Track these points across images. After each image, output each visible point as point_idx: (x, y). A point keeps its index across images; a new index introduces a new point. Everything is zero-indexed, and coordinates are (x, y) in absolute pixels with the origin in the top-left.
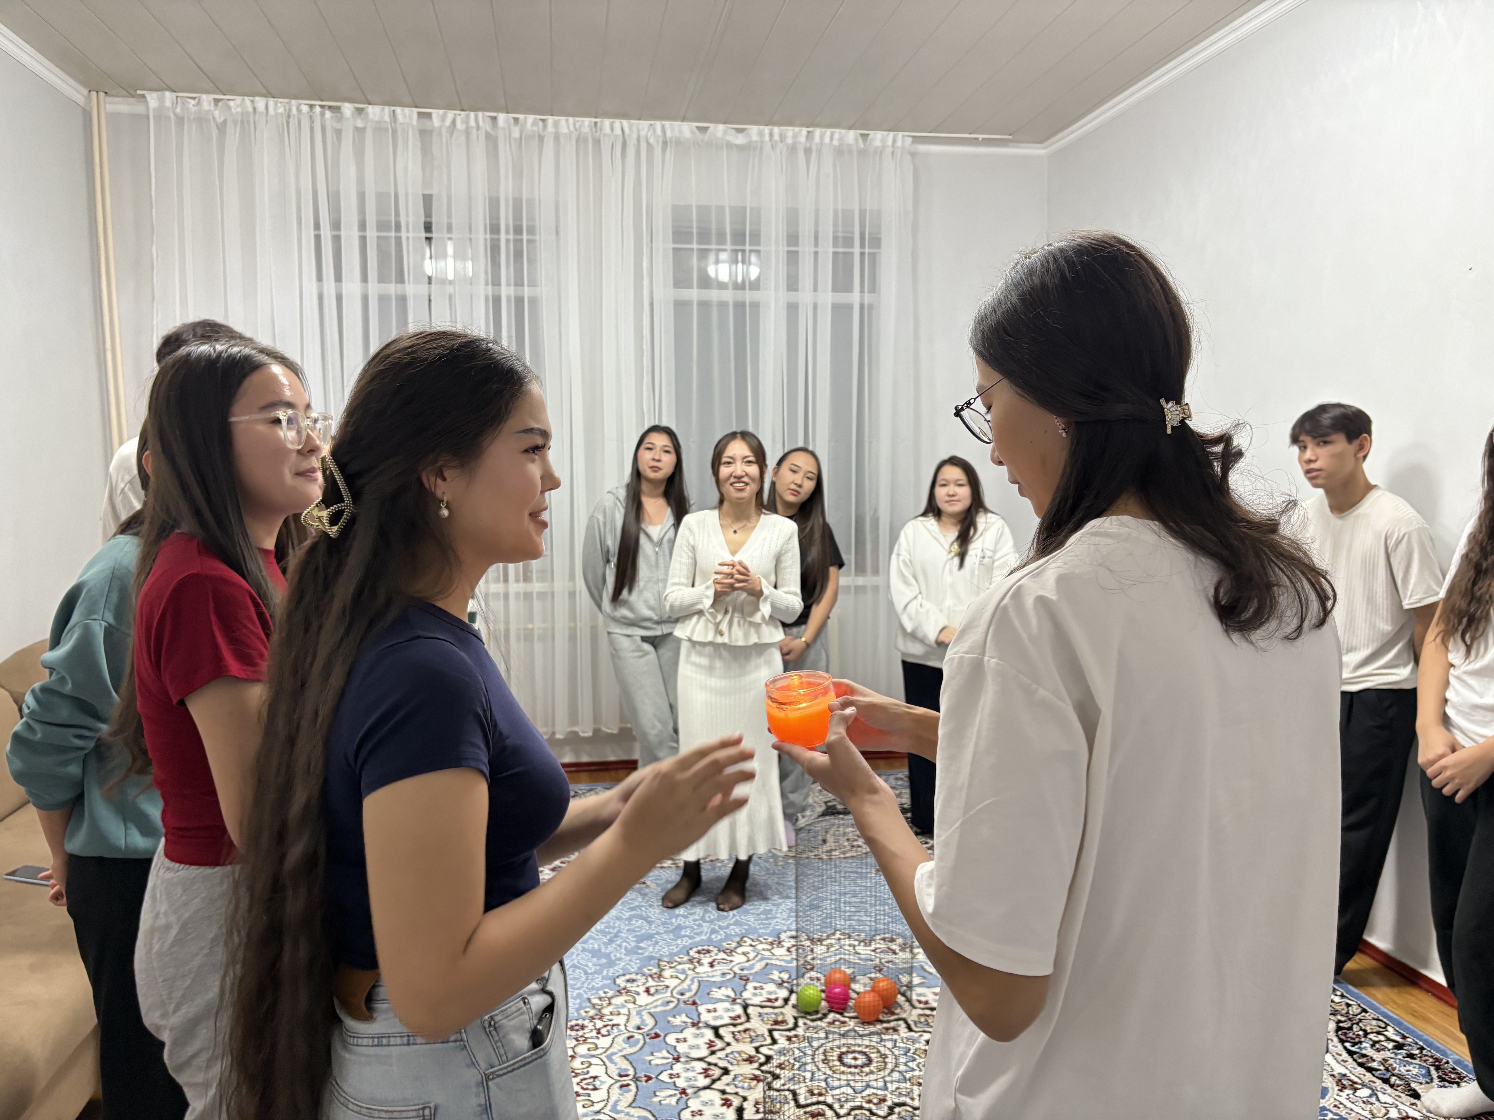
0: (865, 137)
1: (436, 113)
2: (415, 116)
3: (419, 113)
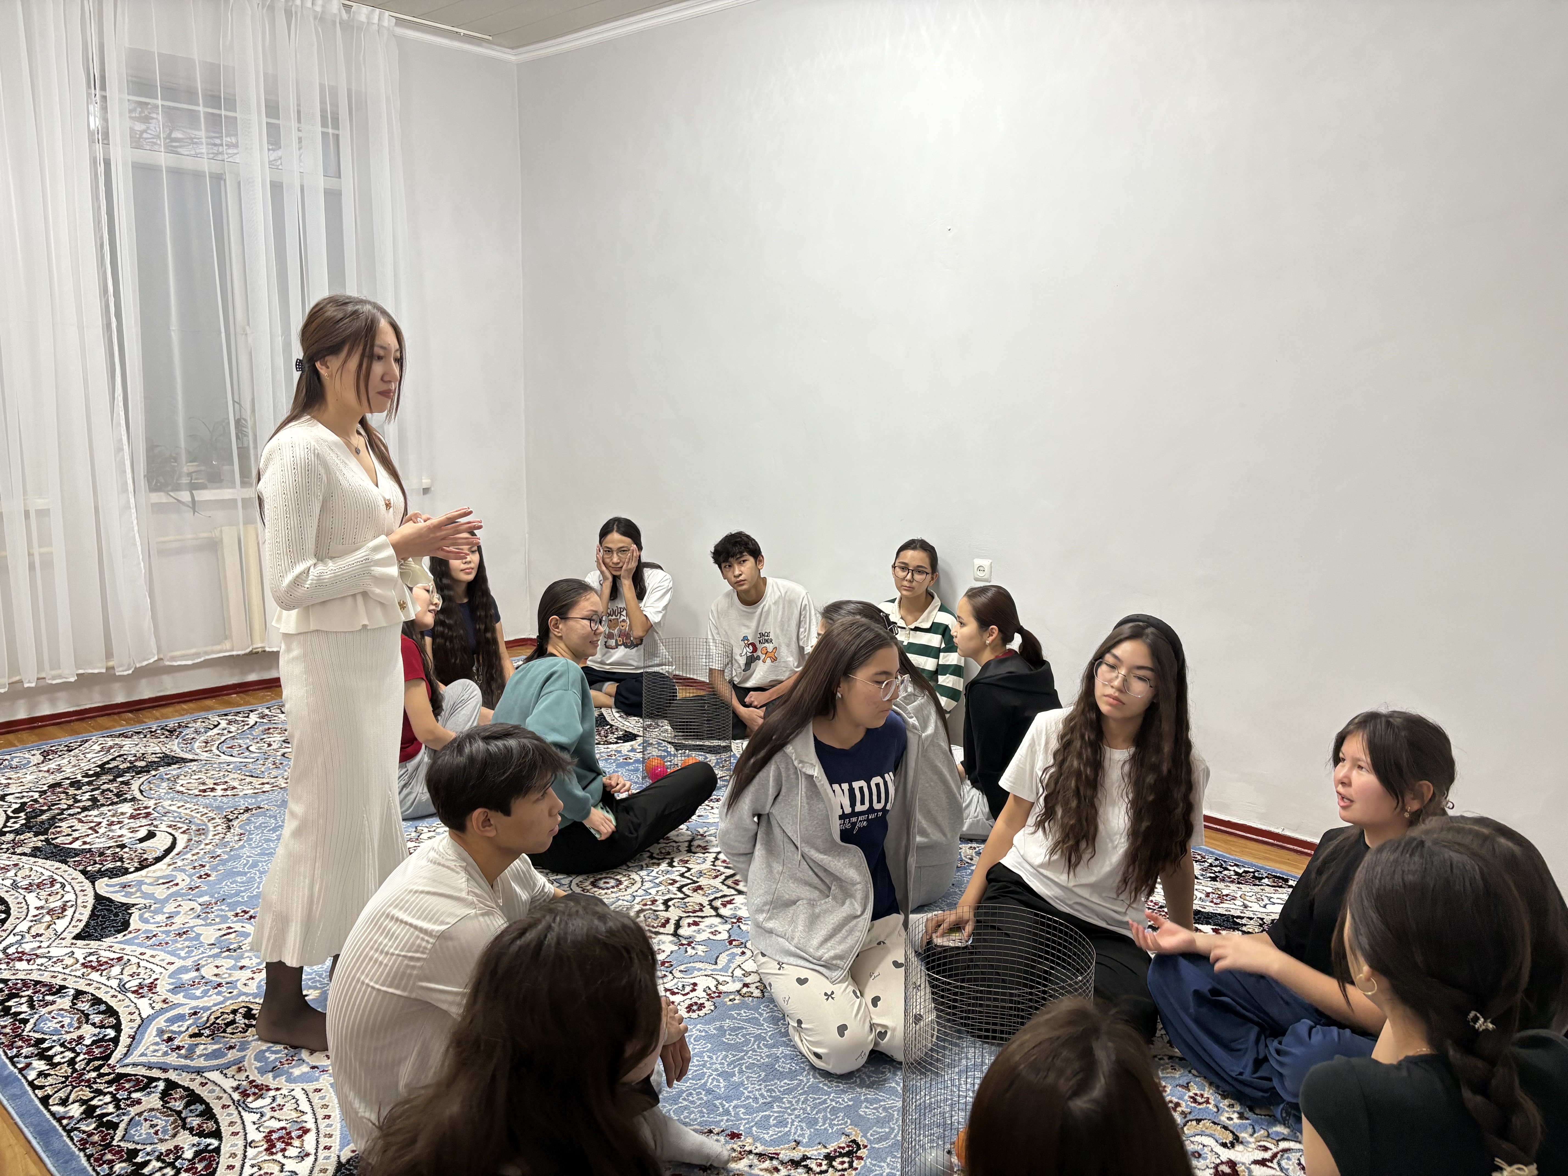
0: (347, 8)
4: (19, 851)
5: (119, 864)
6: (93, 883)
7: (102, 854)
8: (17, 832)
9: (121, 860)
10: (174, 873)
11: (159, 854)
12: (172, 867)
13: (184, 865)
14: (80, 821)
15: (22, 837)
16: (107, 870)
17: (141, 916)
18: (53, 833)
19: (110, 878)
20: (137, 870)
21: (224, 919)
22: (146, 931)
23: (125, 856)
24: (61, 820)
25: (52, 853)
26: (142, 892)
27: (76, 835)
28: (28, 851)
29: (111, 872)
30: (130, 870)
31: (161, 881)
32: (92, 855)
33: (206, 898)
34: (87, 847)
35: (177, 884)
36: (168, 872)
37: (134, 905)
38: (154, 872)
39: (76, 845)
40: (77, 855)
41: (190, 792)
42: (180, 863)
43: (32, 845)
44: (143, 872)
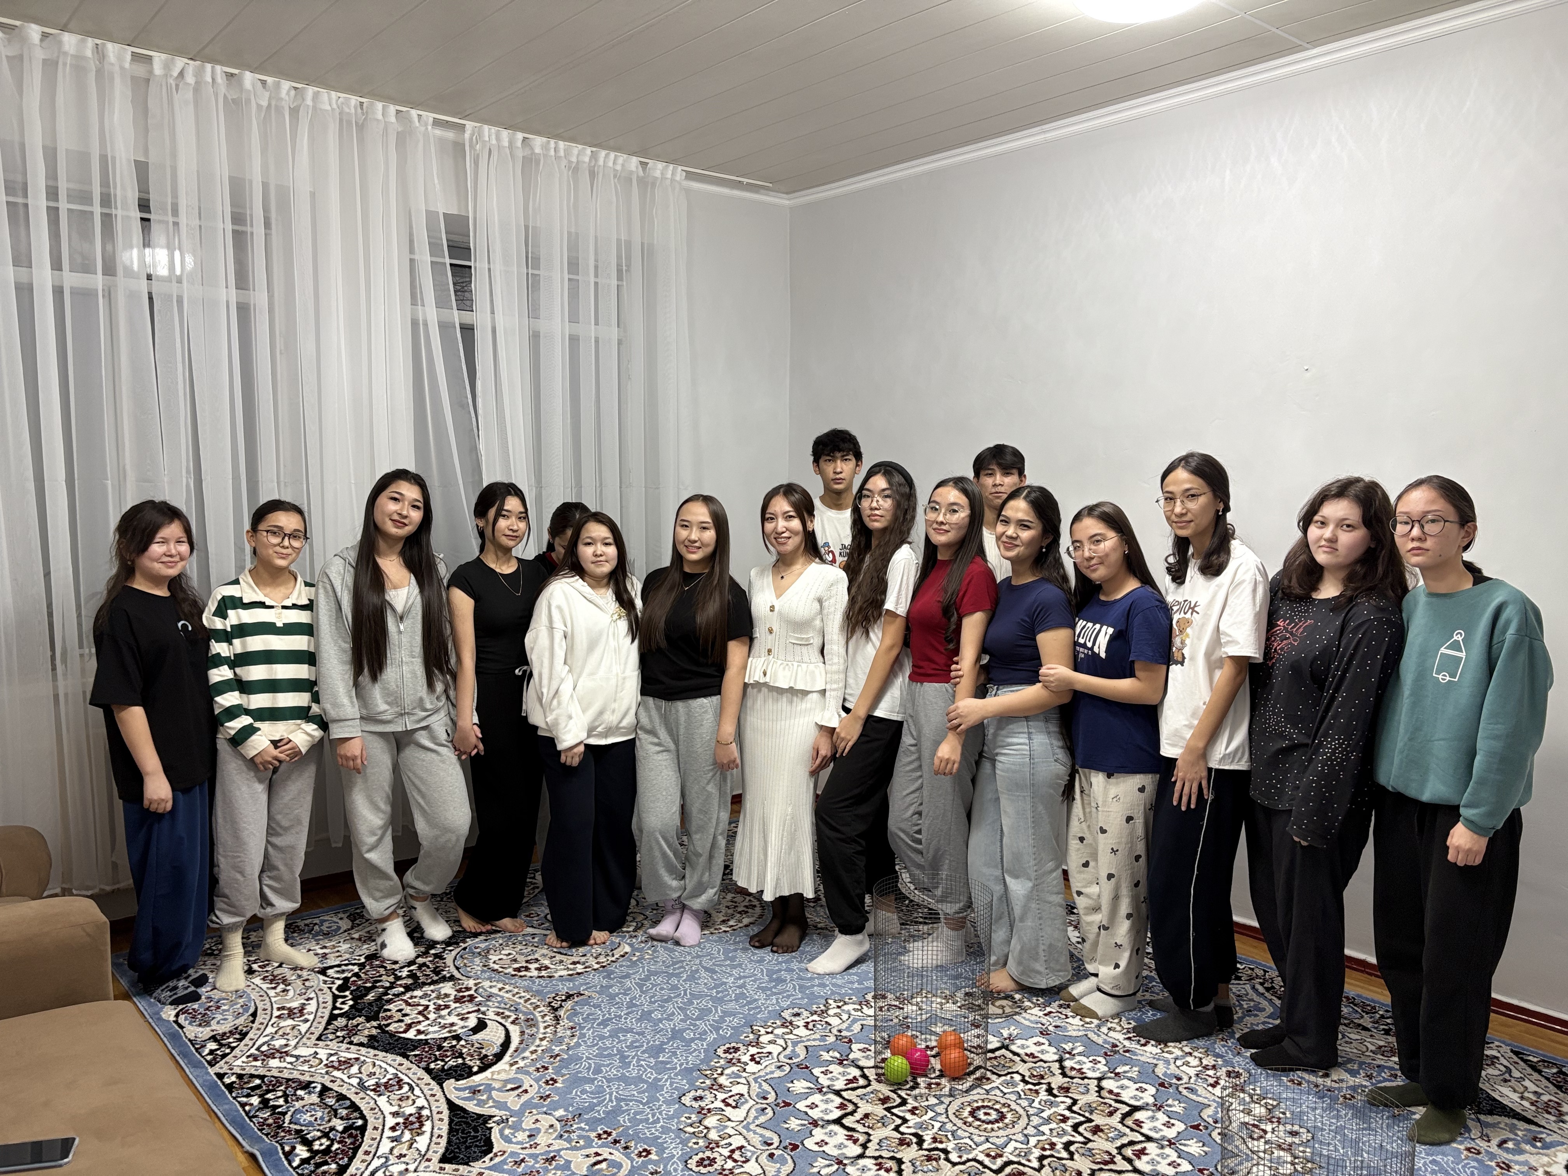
0: (644, 165)
1: (159, 59)
2: (129, 57)
3: (134, 54)
4: (356, 1040)
5: (460, 1061)
6: (441, 1085)
7: (440, 1048)
8: (347, 1015)
9: (461, 1055)
10: (519, 1076)
11: (496, 1049)
12: (514, 1067)
13: (526, 1066)
14: (408, 1004)
15: (355, 1022)
16: (450, 1069)
17: (501, 1132)
18: (384, 1018)
19: (457, 1080)
20: (482, 1070)
21: (589, 1143)
22: (513, 1154)
23: (464, 1050)
24: (390, 1001)
25: (389, 1044)
26: (494, 1102)
27: (407, 1020)
28: (365, 1040)
29: (456, 1071)
30: (475, 1069)
31: (509, 1086)
32: (430, 1048)
33: (560, 1113)
34: (422, 1037)
35: (526, 1091)
36: (512, 1075)
37: (491, 1117)
38: (499, 1073)
39: (411, 1034)
40: (415, 1048)
41: (507, 971)
42: (521, 1064)
43: (366, 1032)
44: (487, 1074)
